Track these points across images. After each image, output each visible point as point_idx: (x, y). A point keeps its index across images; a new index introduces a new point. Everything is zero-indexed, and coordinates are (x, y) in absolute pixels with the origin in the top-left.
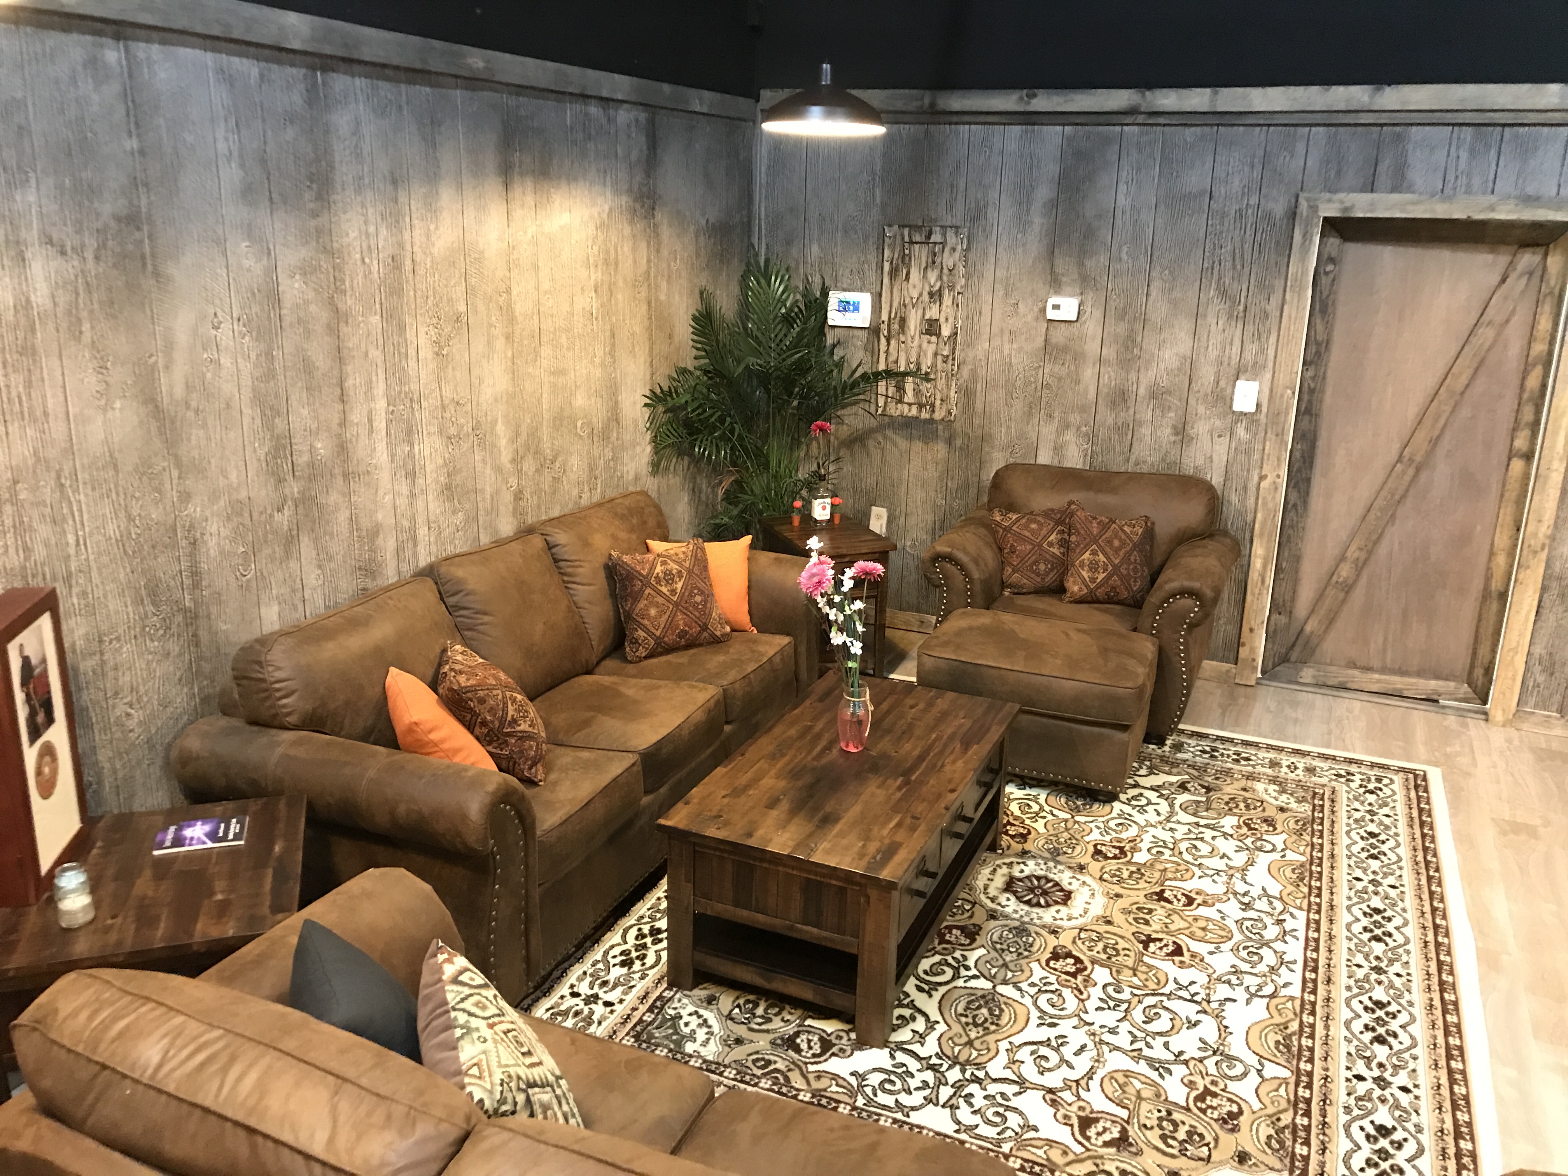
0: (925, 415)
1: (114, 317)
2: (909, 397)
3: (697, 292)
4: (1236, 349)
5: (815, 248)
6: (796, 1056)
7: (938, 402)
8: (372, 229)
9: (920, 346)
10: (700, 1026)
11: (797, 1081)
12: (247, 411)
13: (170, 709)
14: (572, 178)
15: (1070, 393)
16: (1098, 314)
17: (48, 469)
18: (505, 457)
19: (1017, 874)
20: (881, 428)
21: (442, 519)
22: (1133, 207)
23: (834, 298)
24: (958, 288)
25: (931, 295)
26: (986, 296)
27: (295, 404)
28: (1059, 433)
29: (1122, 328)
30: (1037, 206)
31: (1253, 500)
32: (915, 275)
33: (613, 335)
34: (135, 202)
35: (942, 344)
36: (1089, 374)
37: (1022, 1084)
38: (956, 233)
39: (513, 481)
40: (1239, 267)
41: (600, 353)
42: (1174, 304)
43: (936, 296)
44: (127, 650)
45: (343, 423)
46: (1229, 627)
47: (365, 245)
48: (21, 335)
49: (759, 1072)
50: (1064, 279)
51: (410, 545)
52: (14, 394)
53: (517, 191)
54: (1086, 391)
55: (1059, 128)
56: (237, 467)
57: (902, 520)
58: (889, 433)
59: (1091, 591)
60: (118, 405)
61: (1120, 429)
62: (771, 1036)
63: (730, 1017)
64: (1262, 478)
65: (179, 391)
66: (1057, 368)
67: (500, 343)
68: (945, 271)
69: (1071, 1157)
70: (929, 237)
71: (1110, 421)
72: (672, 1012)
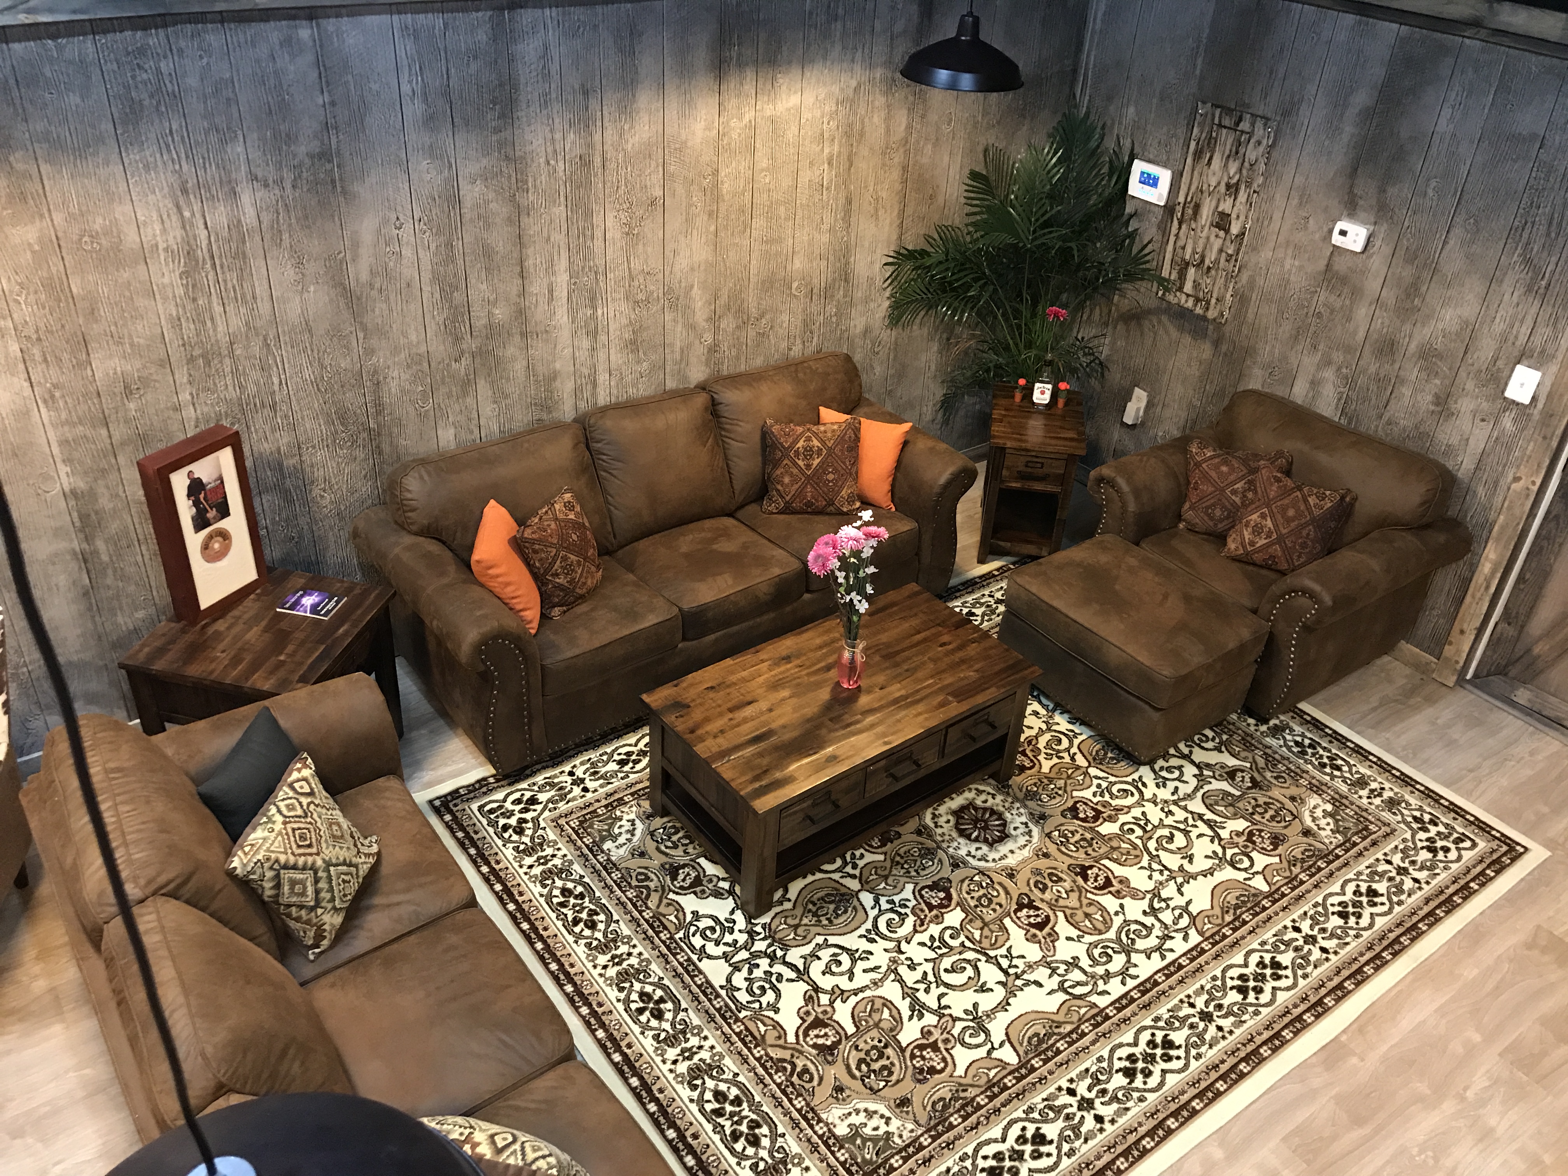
0: (1199, 311)
1: (309, 227)
2: (1188, 287)
3: (980, 149)
4: (1525, 330)
5: (1132, 110)
6: (669, 882)
7: (1213, 301)
8: (558, 136)
9: (1208, 238)
10: (628, 831)
11: (652, 903)
12: (427, 289)
13: (356, 495)
14: (805, 61)
15: (1339, 327)
16: (1387, 250)
17: (257, 335)
18: (701, 315)
19: (979, 802)
20: (1157, 311)
21: (624, 368)
22: (1454, 135)
23: (1139, 167)
24: (1255, 186)
25: (1228, 186)
26: (1279, 200)
27: (473, 281)
28: (1319, 367)
29: (1408, 273)
30: (1351, 113)
31: (1501, 498)
32: (1217, 163)
33: (849, 202)
34: (326, 141)
35: (1228, 242)
36: (1362, 313)
37: (802, 974)
38: (1265, 125)
39: (708, 338)
40: (1553, 235)
41: (828, 219)
42: (1470, 258)
43: (1232, 189)
44: (321, 455)
45: (523, 293)
46: (1441, 621)
47: (550, 150)
48: (234, 246)
49: (634, 883)
50: (1361, 202)
51: (589, 387)
52: (230, 285)
53: (732, 83)
54: (1355, 333)
55: (1395, 26)
56: (416, 330)
57: (1159, 409)
58: (1164, 318)
59: (1247, 554)
60: (312, 289)
61: (1380, 380)
62: (664, 859)
63: (652, 834)
64: (1517, 479)
65: (364, 276)
66: (1332, 298)
67: (701, 220)
68: (1246, 164)
69: (782, 1042)
70: (1237, 124)
71: (1372, 369)
72: (618, 813)
